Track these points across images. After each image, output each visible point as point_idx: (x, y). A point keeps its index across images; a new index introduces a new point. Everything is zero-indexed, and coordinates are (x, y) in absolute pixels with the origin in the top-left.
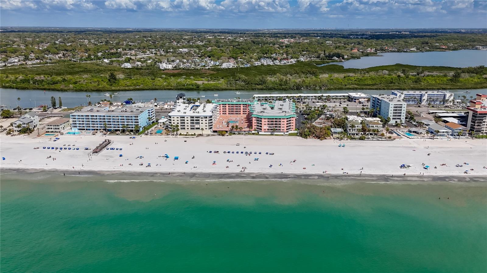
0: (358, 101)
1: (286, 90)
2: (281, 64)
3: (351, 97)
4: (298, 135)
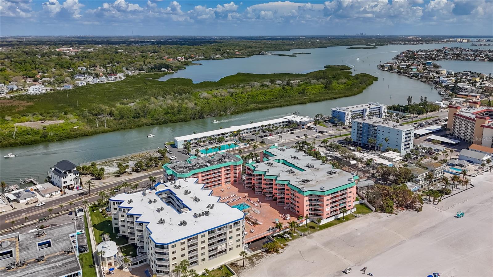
0: (306, 126)
1: (187, 121)
2: (109, 81)
3: (295, 122)
4: (374, 209)
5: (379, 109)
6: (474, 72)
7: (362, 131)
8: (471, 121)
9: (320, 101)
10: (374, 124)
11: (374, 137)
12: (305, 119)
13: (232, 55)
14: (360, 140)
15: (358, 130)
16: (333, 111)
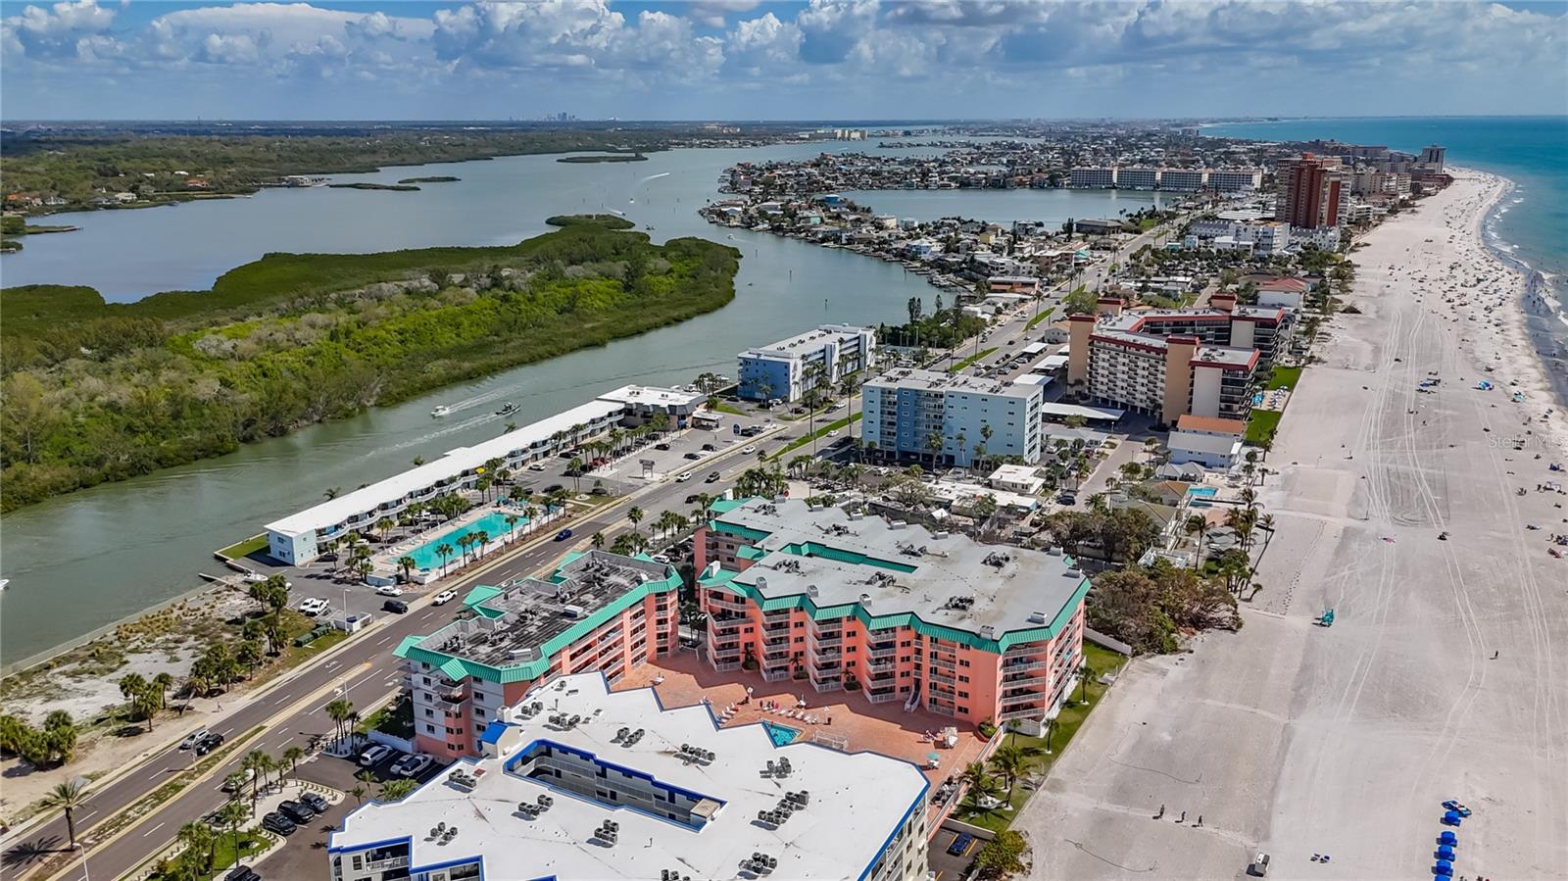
0: (690, 418)
3: (651, 410)
4: (1126, 648)
5: (856, 342)
6: (967, 220)
7: (894, 414)
8: (1143, 352)
9: (640, 333)
10: (932, 389)
11: (935, 427)
12: (679, 398)
13: (176, 193)
14: (890, 444)
15: (882, 413)
16: (746, 361)
